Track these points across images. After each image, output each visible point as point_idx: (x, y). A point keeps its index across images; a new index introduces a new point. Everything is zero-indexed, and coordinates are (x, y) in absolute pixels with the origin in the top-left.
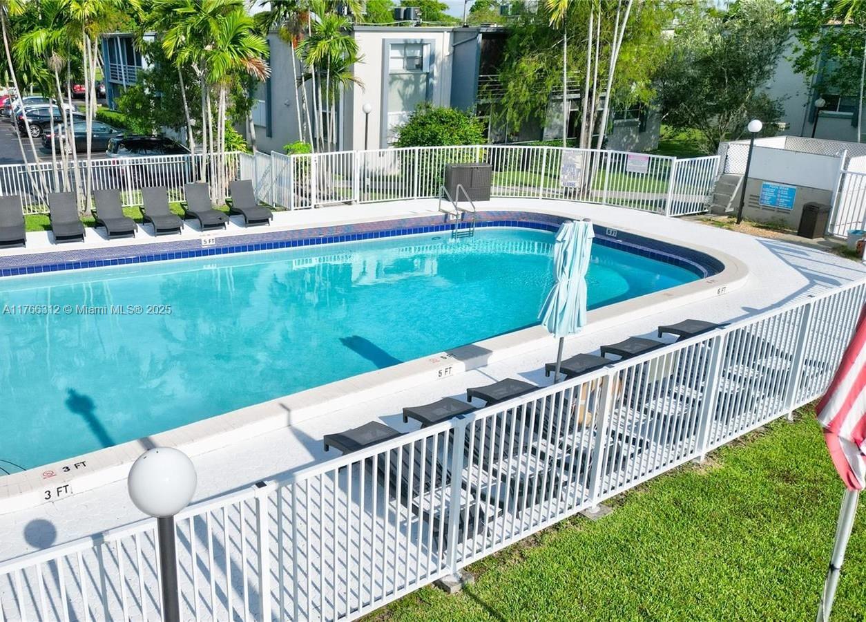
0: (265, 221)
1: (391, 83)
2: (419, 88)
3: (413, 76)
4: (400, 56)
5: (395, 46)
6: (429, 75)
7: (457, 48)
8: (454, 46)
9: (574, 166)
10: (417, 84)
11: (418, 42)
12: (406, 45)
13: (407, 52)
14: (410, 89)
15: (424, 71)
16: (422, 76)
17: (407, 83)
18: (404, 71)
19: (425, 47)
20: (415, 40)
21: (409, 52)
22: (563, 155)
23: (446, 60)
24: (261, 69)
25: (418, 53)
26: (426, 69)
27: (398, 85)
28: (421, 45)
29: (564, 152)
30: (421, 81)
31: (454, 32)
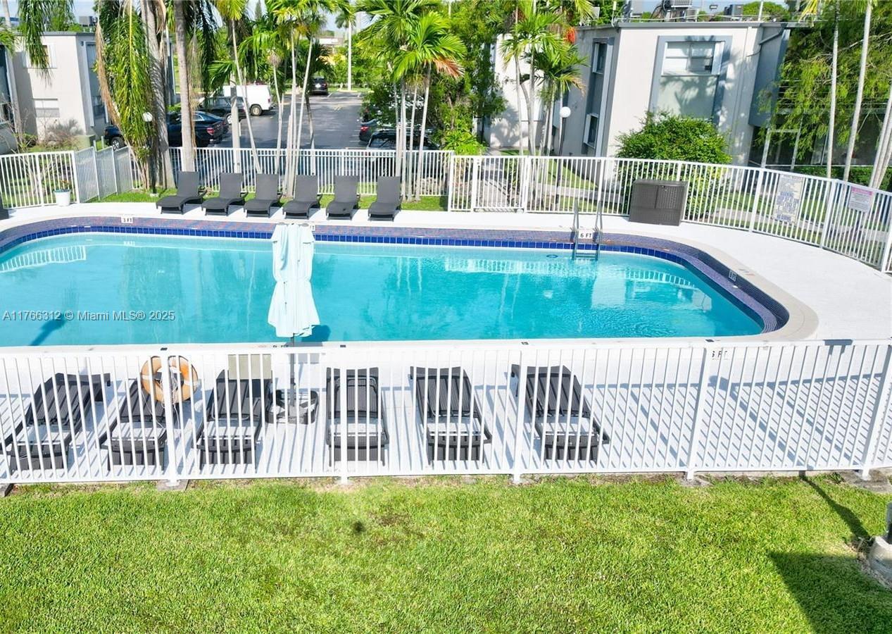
0: (390, 217)
1: (664, 84)
2: (705, 92)
3: (697, 78)
4: (683, 55)
5: (672, 44)
6: (722, 77)
7: (766, 46)
8: (762, 45)
9: (791, 195)
10: (702, 86)
11: (707, 39)
12: (690, 42)
13: (693, 50)
14: (692, 93)
15: (714, 73)
16: (710, 78)
17: (688, 86)
18: (685, 73)
19: (717, 45)
20: (703, 38)
21: (695, 51)
22: (780, 181)
23: (748, 60)
24: (454, 69)
25: (709, 52)
26: (716, 71)
27: (674, 87)
28: (712, 42)
29: (782, 176)
30: (709, 83)
31: (763, 28)
